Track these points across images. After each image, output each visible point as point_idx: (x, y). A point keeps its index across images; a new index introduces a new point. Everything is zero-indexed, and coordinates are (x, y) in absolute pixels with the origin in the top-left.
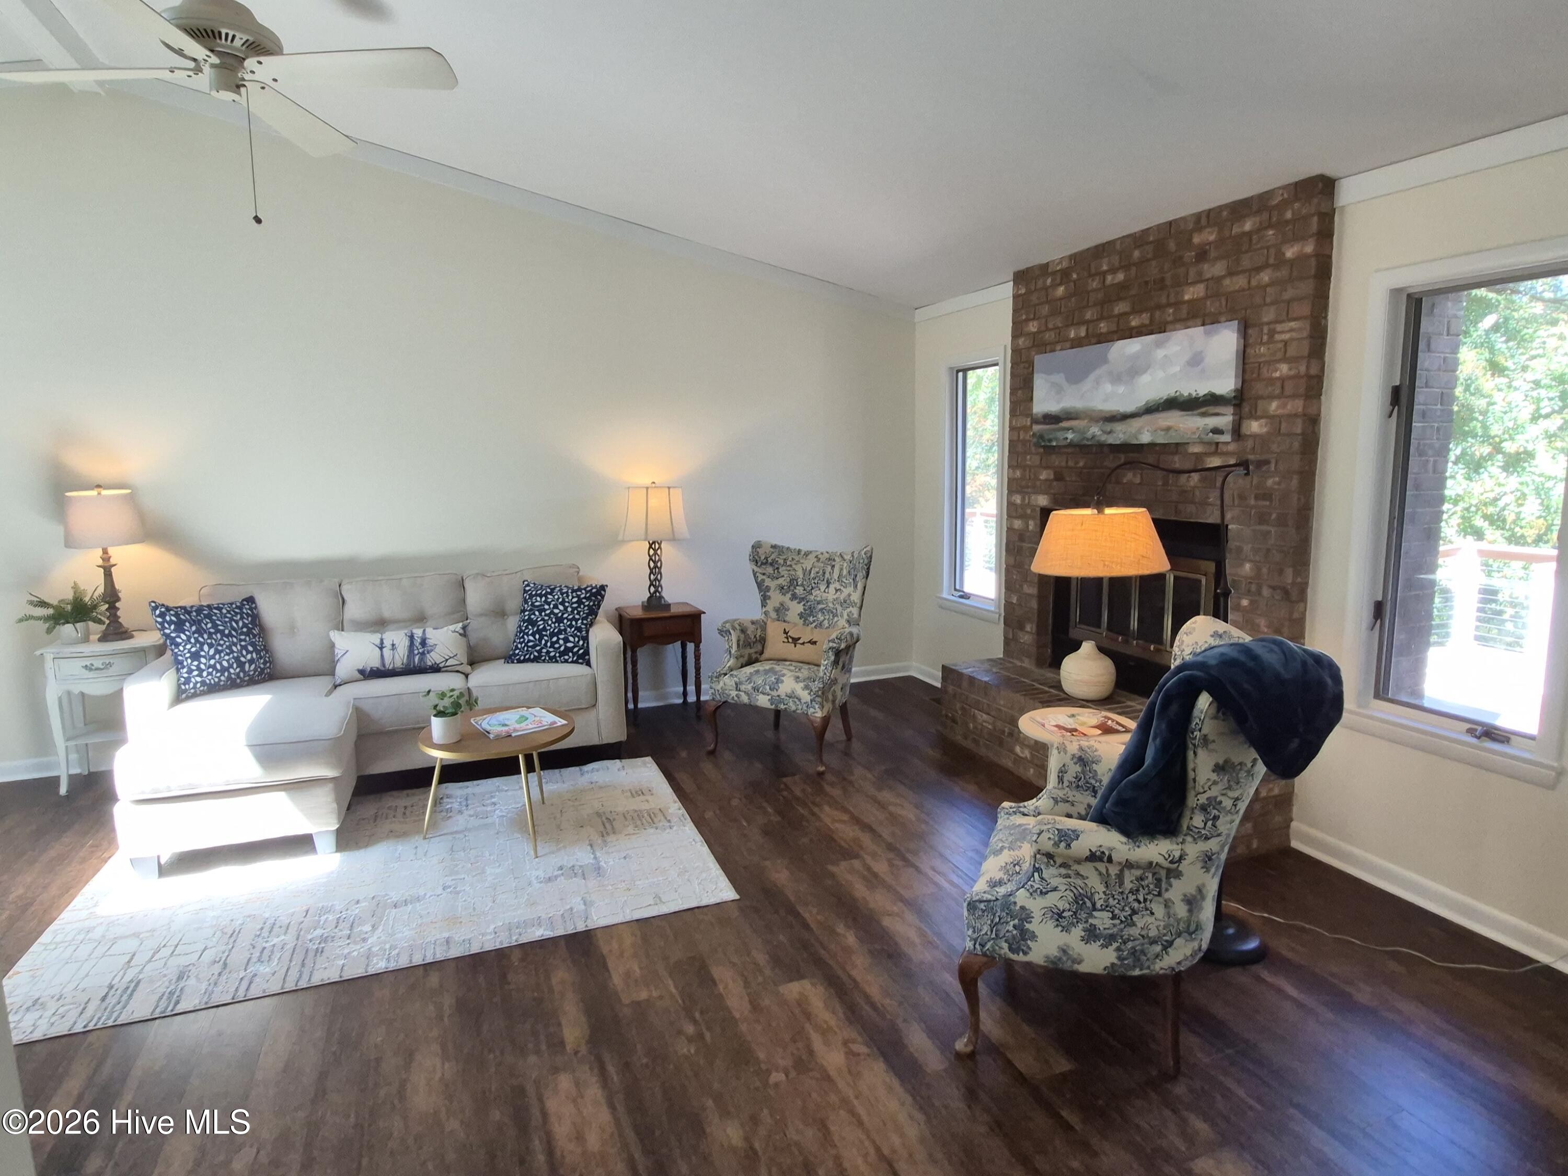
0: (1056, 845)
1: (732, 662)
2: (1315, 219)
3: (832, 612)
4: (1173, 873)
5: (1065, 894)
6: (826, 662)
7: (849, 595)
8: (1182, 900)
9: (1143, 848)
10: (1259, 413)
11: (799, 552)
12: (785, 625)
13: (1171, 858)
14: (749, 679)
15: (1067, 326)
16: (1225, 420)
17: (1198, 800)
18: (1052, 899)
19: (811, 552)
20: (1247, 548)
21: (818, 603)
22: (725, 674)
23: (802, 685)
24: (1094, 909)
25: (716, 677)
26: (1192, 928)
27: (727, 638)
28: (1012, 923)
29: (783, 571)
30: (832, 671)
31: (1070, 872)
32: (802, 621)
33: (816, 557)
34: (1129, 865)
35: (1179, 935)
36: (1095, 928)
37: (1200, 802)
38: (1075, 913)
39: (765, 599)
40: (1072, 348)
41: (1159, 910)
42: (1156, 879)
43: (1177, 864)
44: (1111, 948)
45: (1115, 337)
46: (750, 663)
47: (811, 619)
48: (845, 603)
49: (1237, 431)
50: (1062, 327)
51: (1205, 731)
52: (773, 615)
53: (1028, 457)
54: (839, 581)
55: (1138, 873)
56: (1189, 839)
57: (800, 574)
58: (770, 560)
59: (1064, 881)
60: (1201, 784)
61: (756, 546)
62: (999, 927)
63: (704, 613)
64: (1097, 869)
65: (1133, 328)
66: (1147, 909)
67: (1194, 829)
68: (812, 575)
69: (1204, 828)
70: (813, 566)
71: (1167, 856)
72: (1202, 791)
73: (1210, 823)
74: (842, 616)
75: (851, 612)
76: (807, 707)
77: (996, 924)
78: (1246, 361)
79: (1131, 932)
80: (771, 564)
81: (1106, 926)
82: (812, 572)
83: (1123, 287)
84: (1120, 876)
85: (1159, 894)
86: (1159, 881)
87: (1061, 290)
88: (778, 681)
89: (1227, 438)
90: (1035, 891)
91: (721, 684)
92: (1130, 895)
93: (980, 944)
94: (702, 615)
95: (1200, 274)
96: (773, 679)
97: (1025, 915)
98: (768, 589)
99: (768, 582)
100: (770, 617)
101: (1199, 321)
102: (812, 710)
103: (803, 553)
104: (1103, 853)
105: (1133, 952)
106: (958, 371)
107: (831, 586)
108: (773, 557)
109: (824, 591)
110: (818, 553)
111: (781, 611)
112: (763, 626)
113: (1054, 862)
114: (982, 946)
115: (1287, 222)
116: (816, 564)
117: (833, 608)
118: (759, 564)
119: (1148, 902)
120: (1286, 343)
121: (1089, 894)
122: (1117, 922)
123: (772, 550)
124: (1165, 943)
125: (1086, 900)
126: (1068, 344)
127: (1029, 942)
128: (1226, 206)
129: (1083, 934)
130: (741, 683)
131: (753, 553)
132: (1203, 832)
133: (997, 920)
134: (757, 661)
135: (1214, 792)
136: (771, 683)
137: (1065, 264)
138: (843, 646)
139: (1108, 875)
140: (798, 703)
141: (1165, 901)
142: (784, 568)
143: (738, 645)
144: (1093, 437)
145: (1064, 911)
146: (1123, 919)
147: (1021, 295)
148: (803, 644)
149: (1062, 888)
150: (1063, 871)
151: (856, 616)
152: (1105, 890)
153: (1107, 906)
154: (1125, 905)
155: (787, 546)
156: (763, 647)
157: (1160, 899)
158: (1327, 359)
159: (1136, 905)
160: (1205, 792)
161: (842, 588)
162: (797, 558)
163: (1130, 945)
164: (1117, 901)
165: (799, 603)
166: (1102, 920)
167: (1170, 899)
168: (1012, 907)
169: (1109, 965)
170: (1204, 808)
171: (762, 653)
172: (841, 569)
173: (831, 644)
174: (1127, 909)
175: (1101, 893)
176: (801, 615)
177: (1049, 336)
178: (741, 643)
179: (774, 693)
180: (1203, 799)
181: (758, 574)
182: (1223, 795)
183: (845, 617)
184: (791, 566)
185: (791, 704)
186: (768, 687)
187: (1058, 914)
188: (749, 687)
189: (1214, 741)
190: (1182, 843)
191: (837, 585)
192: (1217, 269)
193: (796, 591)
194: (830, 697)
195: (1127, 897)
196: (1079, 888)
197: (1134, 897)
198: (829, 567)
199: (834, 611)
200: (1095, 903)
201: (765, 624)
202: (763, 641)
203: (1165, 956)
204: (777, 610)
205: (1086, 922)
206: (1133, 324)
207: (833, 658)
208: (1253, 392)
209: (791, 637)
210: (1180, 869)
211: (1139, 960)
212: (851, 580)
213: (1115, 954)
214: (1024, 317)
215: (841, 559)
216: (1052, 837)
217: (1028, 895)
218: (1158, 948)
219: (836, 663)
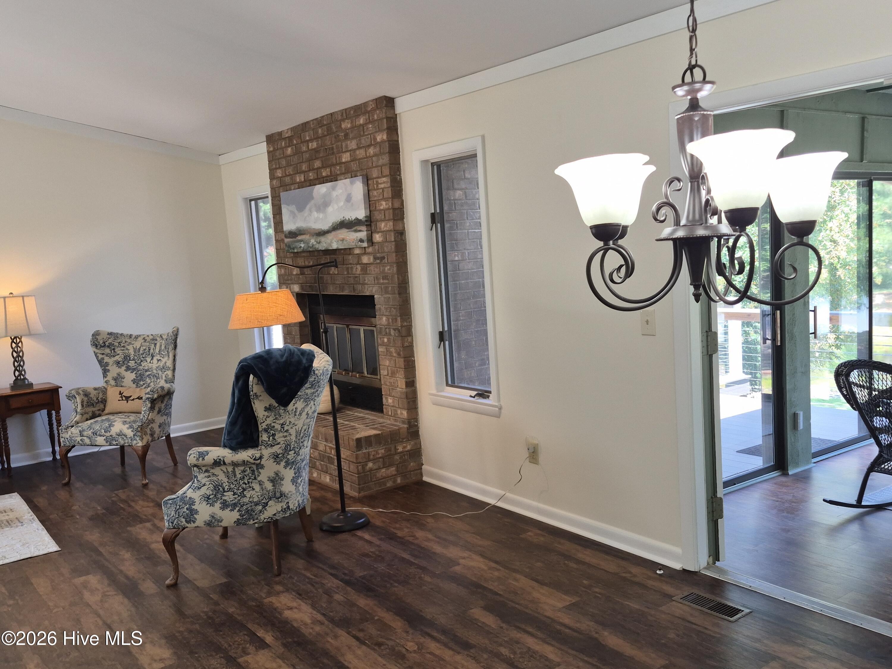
0: (198, 459)
1: (78, 418)
2: (385, 120)
3: (156, 376)
4: (260, 466)
5: (209, 486)
6: (145, 409)
7: (166, 363)
8: (268, 480)
9: (239, 454)
10: (378, 230)
11: (131, 336)
12: (120, 389)
13: (254, 458)
14: (90, 427)
15: (295, 174)
16: (363, 235)
17: (262, 426)
18: (204, 490)
19: (140, 336)
20: (383, 308)
21: (146, 371)
22: (72, 426)
23: (127, 426)
24: (224, 492)
25: (65, 429)
26: (278, 495)
27: (73, 401)
28: (186, 507)
29: (118, 351)
30: (149, 414)
31: (210, 474)
32: (135, 386)
33: (144, 338)
34: (235, 464)
35: (270, 499)
36: (226, 501)
37: (263, 427)
38: (215, 495)
39: (105, 372)
40: (299, 188)
41: (257, 487)
42: (252, 471)
43: (259, 460)
44: (236, 511)
45: (317, 182)
46: (94, 416)
47: (142, 383)
48: (164, 369)
49: (370, 240)
50: (293, 174)
51: (254, 392)
52: (113, 383)
53: (286, 260)
54: (159, 354)
55: (242, 468)
56: (263, 447)
57: (132, 352)
58: (107, 344)
59: (208, 479)
60: (261, 418)
61: (96, 335)
62: (179, 510)
63: (61, 387)
64: (222, 470)
65: (323, 177)
66: (250, 487)
67: (264, 442)
68: (141, 352)
69: (269, 441)
70: (142, 345)
71: (252, 457)
72: (262, 421)
73: (271, 438)
74: (162, 378)
75: (167, 374)
76: (131, 440)
77: (178, 509)
78: (371, 199)
79: (244, 501)
80: (108, 347)
81: (232, 500)
82: (141, 350)
83: (316, 151)
84: (234, 472)
85: (255, 479)
86: (253, 471)
87: (289, 151)
88: (111, 425)
89: (365, 245)
90: (195, 488)
91: (69, 433)
92: (240, 481)
93: (171, 522)
94: (59, 389)
95: (347, 146)
96: (107, 425)
97: (192, 502)
98: (107, 364)
99: (107, 359)
100: (110, 385)
101: (349, 175)
102: (135, 442)
103: (133, 337)
104: (220, 459)
105: (247, 511)
106: (251, 200)
107: (154, 358)
108: (110, 341)
109: (150, 362)
110: (144, 336)
111: (118, 379)
112: (104, 391)
113: (202, 470)
114: (172, 523)
115: (376, 120)
116: (143, 344)
117: (156, 374)
118: (99, 347)
119: (250, 483)
120: (383, 189)
121: (221, 484)
122: (236, 496)
123: (108, 336)
124: (263, 504)
125: (220, 487)
126: (296, 186)
127: (195, 515)
128: (351, 108)
129: (220, 505)
130: (84, 430)
131: (93, 339)
132: (269, 443)
133: (178, 507)
134: (100, 415)
135: (269, 421)
136: (105, 428)
137: (289, 134)
138: (156, 396)
139: (228, 472)
140: (125, 438)
141: (259, 482)
142: (119, 349)
143: (82, 406)
144: (313, 245)
145: (210, 495)
146: (239, 494)
147: (271, 152)
148: (133, 400)
149: (208, 483)
150: (207, 474)
151: (170, 376)
152: (228, 480)
153: (230, 489)
154: (239, 487)
155: (120, 332)
156: (105, 406)
157: (256, 481)
158: (404, 198)
159: (244, 486)
160: (264, 422)
161: (161, 358)
162: (129, 341)
163: (245, 507)
164: (234, 485)
165: (132, 372)
166: (229, 496)
167: (261, 480)
168: (185, 499)
169: (236, 520)
170: (266, 430)
171: (103, 410)
172: (161, 346)
173: (147, 396)
174: (240, 488)
175: (226, 482)
176: (134, 381)
177: (288, 180)
178: (85, 403)
179: (108, 434)
180: (264, 426)
181: (98, 354)
182: (274, 422)
183: (164, 378)
184: (124, 347)
185: (120, 440)
186: (103, 431)
187: (207, 498)
188: (90, 433)
189: (260, 396)
190: (260, 450)
191: (158, 357)
192: (353, 144)
193: (129, 364)
194: (149, 432)
195: (239, 482)
196: (215, 482)
197: (243, 482)
198: (153, 345)
199: (157, 375)
200: (224, 488)
201: (106, 389)
202: (104, 401)
203: (265, 511)
204: (115, 379)
205: (221, 499)
206: (324, 174)
207: (149, 405)
208: (374, 218)
209: (124, 396)
210: (262, 463)
211: (251, 515)
212: (166, 352)
213: (238, 514)
214: (274, 166)
215: (161, 339)
216: (195, 456)
217: (192, 491)
218: (260, 507)
219: (152, 408)
